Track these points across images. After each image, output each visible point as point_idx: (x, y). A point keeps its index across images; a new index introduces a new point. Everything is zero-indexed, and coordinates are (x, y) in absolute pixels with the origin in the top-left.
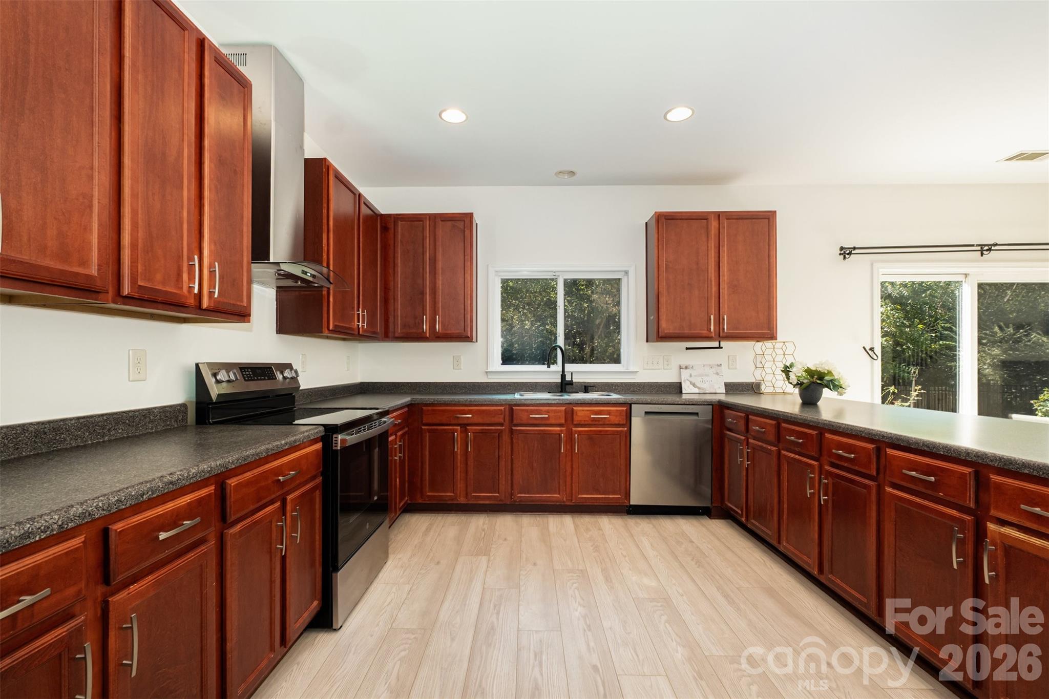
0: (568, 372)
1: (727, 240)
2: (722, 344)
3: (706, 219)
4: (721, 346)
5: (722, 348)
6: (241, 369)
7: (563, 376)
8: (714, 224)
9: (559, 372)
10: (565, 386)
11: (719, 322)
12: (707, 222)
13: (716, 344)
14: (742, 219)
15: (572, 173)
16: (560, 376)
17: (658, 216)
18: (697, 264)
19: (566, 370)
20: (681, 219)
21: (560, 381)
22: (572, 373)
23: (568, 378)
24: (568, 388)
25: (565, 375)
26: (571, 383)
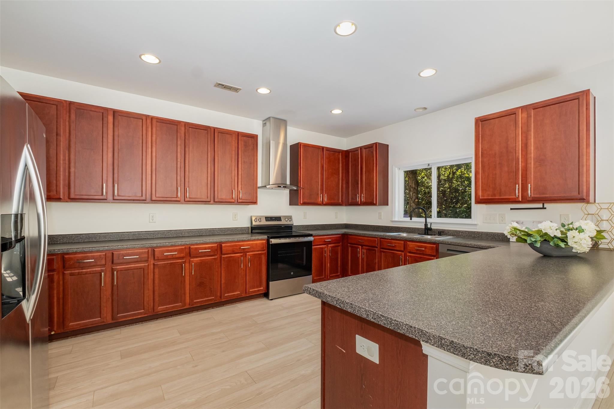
0: (429, 222)
1: (534, 125)
2: (546, 205)
3: (515, 114)
4: (545, 207)
5: (545, 208)
6: (266, 218)
7: (426, 225)
8: (521, 117)
9: (423, 222)
10: (427, 230)
11: (524, 189)
12: (516, 115)
13: (540, 205)
14: (549, 105)
15: (425, 108)
16: (424, 225)
17: (477, 120)
18: (507, 148)
19: (427, 221)
20: (493, 119)
21: (424, 227)
22: (431, 224)
23: (429, 226)
24: (430, 232)
25: (427, 224)
26: (430, 229)
